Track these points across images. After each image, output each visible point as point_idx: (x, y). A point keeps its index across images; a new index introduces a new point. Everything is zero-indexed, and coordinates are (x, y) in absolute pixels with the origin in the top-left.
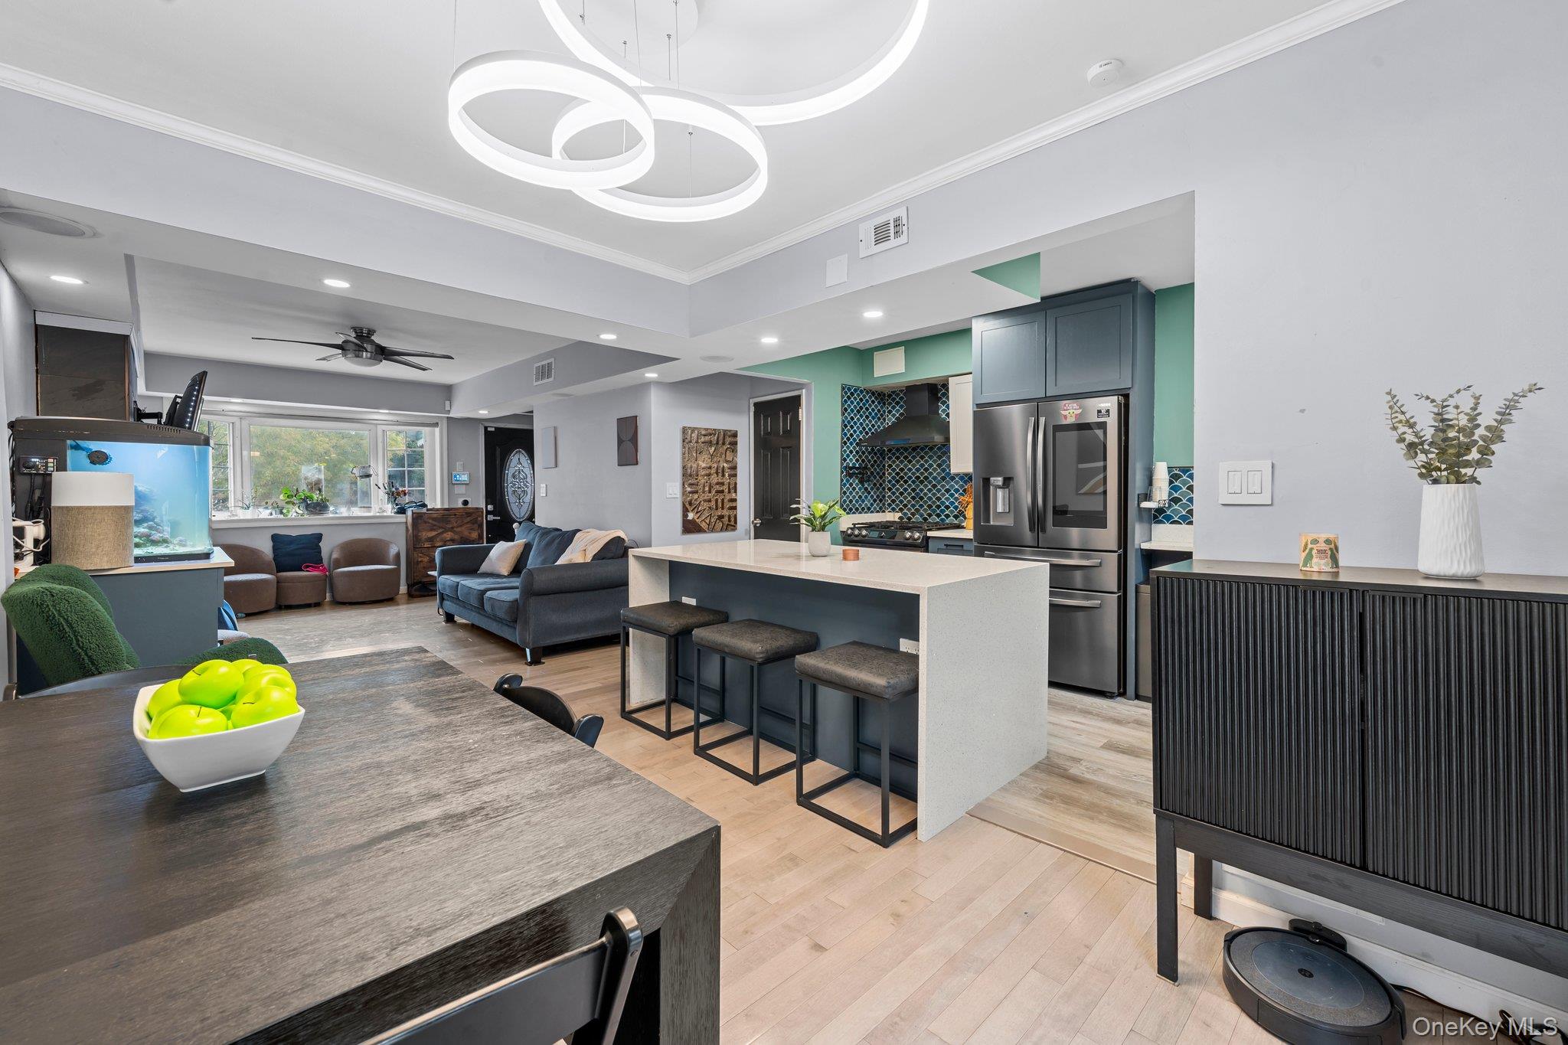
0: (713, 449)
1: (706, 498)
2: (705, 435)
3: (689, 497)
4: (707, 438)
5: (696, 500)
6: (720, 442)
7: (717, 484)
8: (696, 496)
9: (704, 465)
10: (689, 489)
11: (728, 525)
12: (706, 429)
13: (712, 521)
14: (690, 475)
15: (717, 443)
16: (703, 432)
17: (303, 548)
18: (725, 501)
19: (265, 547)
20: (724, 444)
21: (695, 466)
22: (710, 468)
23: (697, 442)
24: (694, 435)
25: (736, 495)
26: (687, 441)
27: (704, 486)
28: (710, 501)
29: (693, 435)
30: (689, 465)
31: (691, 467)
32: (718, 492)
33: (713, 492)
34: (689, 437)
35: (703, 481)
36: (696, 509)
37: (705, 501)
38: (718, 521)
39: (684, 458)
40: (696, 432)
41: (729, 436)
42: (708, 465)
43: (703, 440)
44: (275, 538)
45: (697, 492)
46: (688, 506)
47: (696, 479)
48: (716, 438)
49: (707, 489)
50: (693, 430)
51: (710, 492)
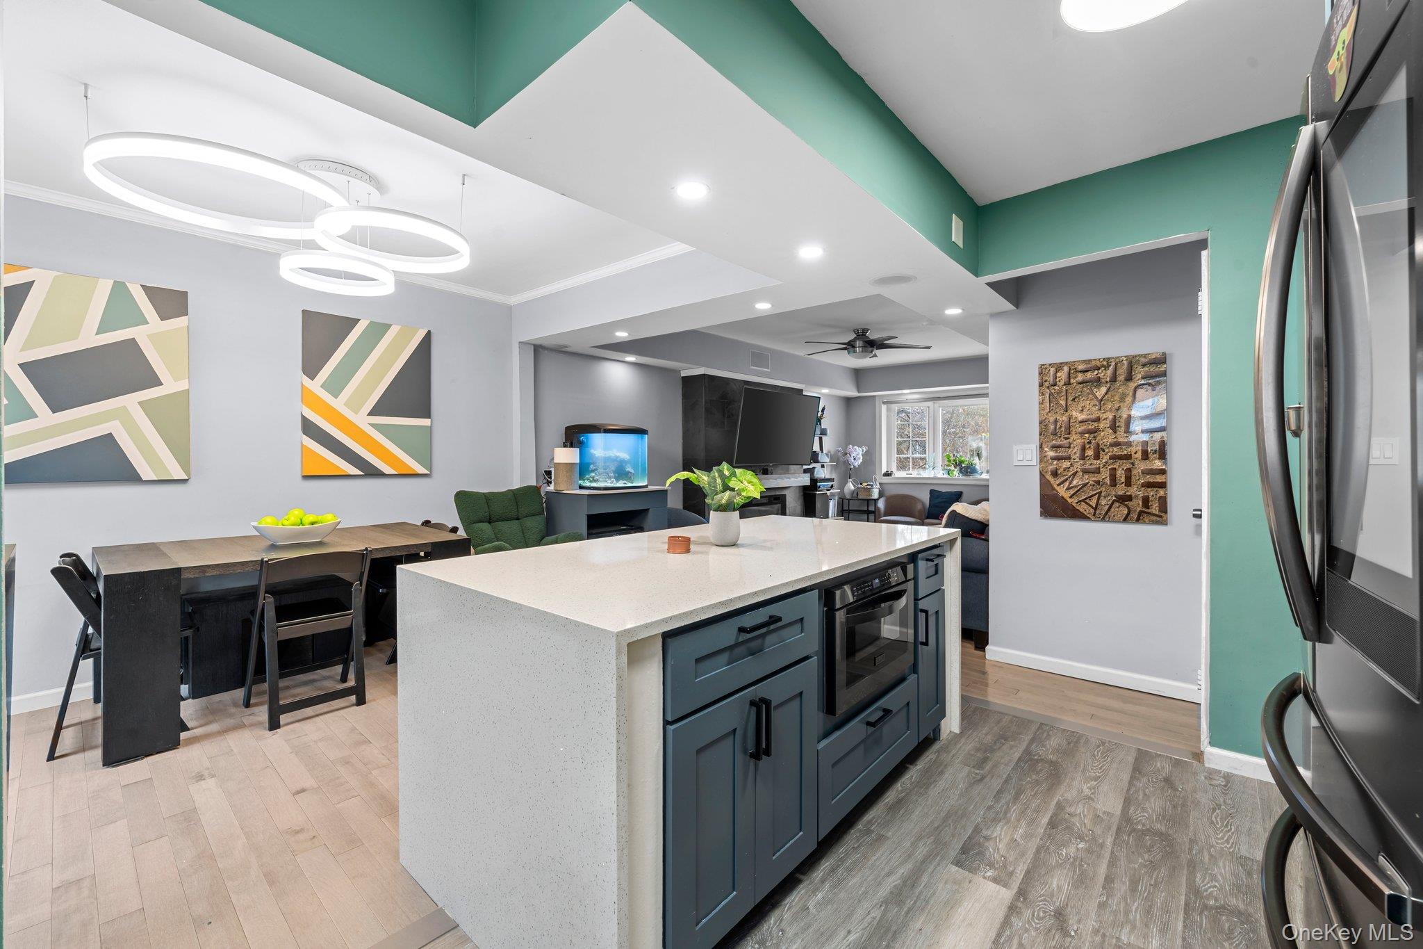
0: (1104, 390)
1: (1087, 466)
2: (1084, 371)
3: (1052, 464)
4: (1089, 375)
5: (1067, 469)
6: (1121, 378)
7: (1112, 445)
8: (1066, 464)
9: (1082, 417)
10: (1051, 454)
11: (1141, 513)
12: (1085, 362)
13: (1103, 502)
14: (1055, 434)
15: (1114, 379)
16: (1081, 367)
17: (944, 502)
18: (1134, 472)
19: (925, 497)
20: (1129, 378)
21: (1065, 418)
22: (1098, 420)
23: (1068, 383)
24: (1063, 375)
25: (1165, 463)
26: (1046, 384)
27: (1083, 449)
28: (1097, 471)
29: (1059, 374)
30: (1052, 419)
31: (1056, 421)
32: (1115, 458)
33: (1105, 458)
34: (1051, 379)
35: (1080, 441)
36: (1067, 484)
37: (1085, 472)
38: (1117, 504)
39: (1041, 409)
40: (1066, 369)
41: (1144, 365)
42: (1093, 417)
43: (1080, 377)
44: (932, 492)
45: (1068, 458)
46: (1049, 477)
47: (1067, 439)
48: (1110, 371)
49: (1090, 453)
50: (1059, 367)
51: (1097, 457)
